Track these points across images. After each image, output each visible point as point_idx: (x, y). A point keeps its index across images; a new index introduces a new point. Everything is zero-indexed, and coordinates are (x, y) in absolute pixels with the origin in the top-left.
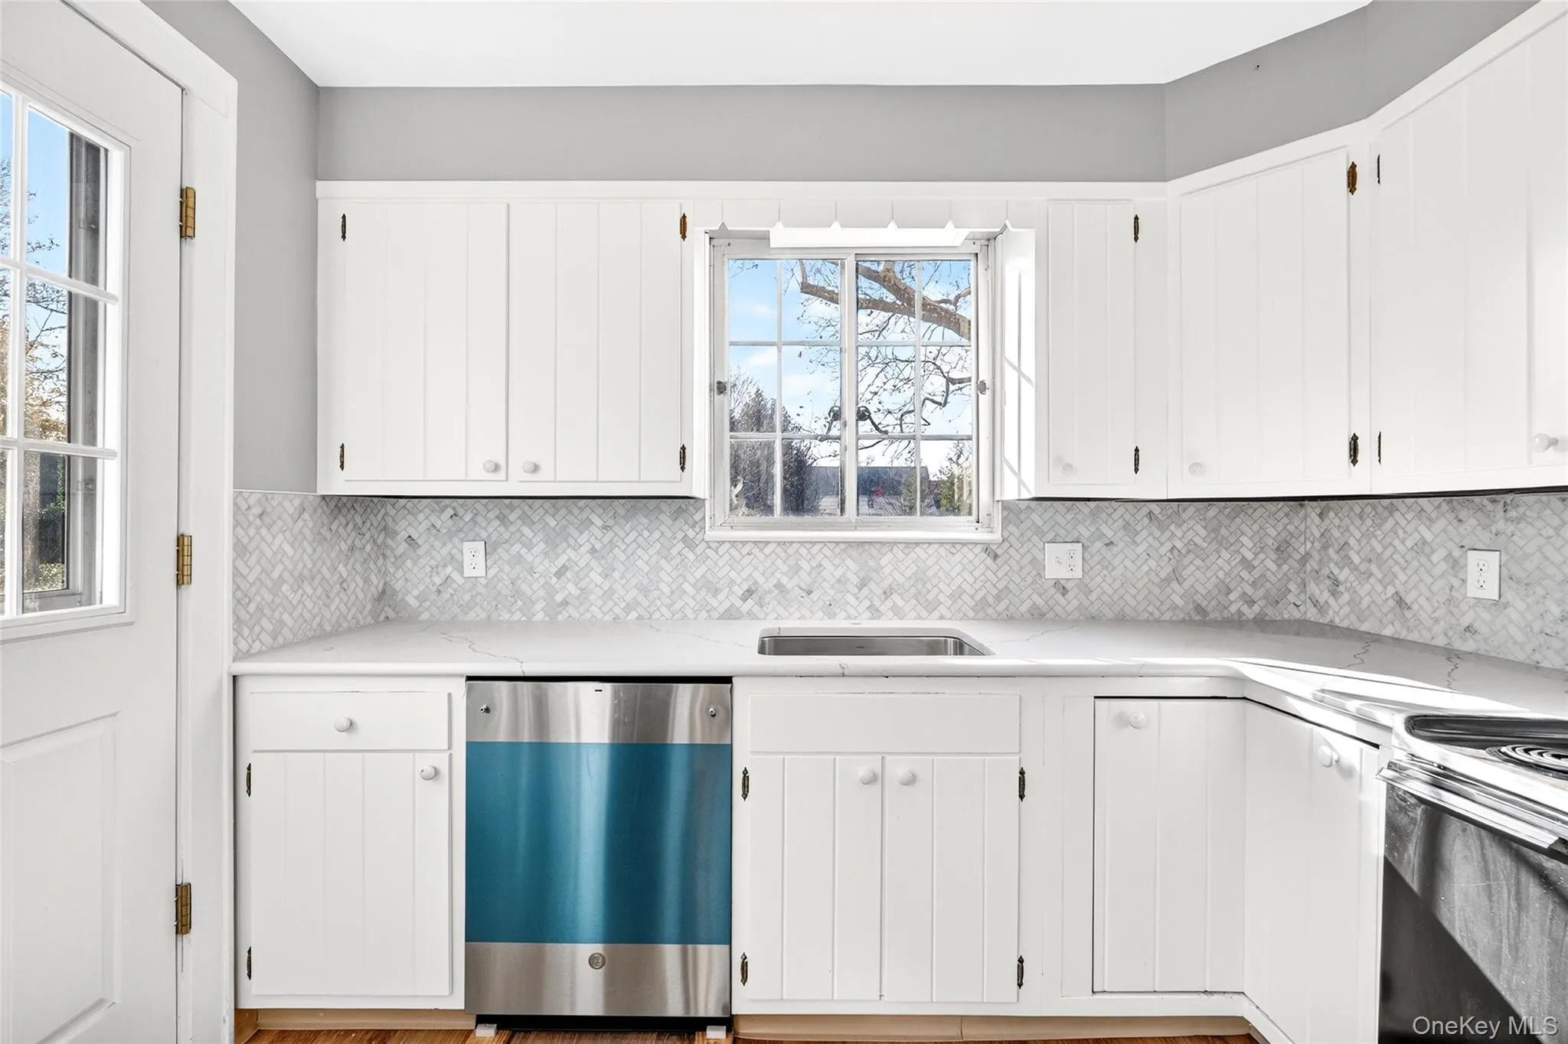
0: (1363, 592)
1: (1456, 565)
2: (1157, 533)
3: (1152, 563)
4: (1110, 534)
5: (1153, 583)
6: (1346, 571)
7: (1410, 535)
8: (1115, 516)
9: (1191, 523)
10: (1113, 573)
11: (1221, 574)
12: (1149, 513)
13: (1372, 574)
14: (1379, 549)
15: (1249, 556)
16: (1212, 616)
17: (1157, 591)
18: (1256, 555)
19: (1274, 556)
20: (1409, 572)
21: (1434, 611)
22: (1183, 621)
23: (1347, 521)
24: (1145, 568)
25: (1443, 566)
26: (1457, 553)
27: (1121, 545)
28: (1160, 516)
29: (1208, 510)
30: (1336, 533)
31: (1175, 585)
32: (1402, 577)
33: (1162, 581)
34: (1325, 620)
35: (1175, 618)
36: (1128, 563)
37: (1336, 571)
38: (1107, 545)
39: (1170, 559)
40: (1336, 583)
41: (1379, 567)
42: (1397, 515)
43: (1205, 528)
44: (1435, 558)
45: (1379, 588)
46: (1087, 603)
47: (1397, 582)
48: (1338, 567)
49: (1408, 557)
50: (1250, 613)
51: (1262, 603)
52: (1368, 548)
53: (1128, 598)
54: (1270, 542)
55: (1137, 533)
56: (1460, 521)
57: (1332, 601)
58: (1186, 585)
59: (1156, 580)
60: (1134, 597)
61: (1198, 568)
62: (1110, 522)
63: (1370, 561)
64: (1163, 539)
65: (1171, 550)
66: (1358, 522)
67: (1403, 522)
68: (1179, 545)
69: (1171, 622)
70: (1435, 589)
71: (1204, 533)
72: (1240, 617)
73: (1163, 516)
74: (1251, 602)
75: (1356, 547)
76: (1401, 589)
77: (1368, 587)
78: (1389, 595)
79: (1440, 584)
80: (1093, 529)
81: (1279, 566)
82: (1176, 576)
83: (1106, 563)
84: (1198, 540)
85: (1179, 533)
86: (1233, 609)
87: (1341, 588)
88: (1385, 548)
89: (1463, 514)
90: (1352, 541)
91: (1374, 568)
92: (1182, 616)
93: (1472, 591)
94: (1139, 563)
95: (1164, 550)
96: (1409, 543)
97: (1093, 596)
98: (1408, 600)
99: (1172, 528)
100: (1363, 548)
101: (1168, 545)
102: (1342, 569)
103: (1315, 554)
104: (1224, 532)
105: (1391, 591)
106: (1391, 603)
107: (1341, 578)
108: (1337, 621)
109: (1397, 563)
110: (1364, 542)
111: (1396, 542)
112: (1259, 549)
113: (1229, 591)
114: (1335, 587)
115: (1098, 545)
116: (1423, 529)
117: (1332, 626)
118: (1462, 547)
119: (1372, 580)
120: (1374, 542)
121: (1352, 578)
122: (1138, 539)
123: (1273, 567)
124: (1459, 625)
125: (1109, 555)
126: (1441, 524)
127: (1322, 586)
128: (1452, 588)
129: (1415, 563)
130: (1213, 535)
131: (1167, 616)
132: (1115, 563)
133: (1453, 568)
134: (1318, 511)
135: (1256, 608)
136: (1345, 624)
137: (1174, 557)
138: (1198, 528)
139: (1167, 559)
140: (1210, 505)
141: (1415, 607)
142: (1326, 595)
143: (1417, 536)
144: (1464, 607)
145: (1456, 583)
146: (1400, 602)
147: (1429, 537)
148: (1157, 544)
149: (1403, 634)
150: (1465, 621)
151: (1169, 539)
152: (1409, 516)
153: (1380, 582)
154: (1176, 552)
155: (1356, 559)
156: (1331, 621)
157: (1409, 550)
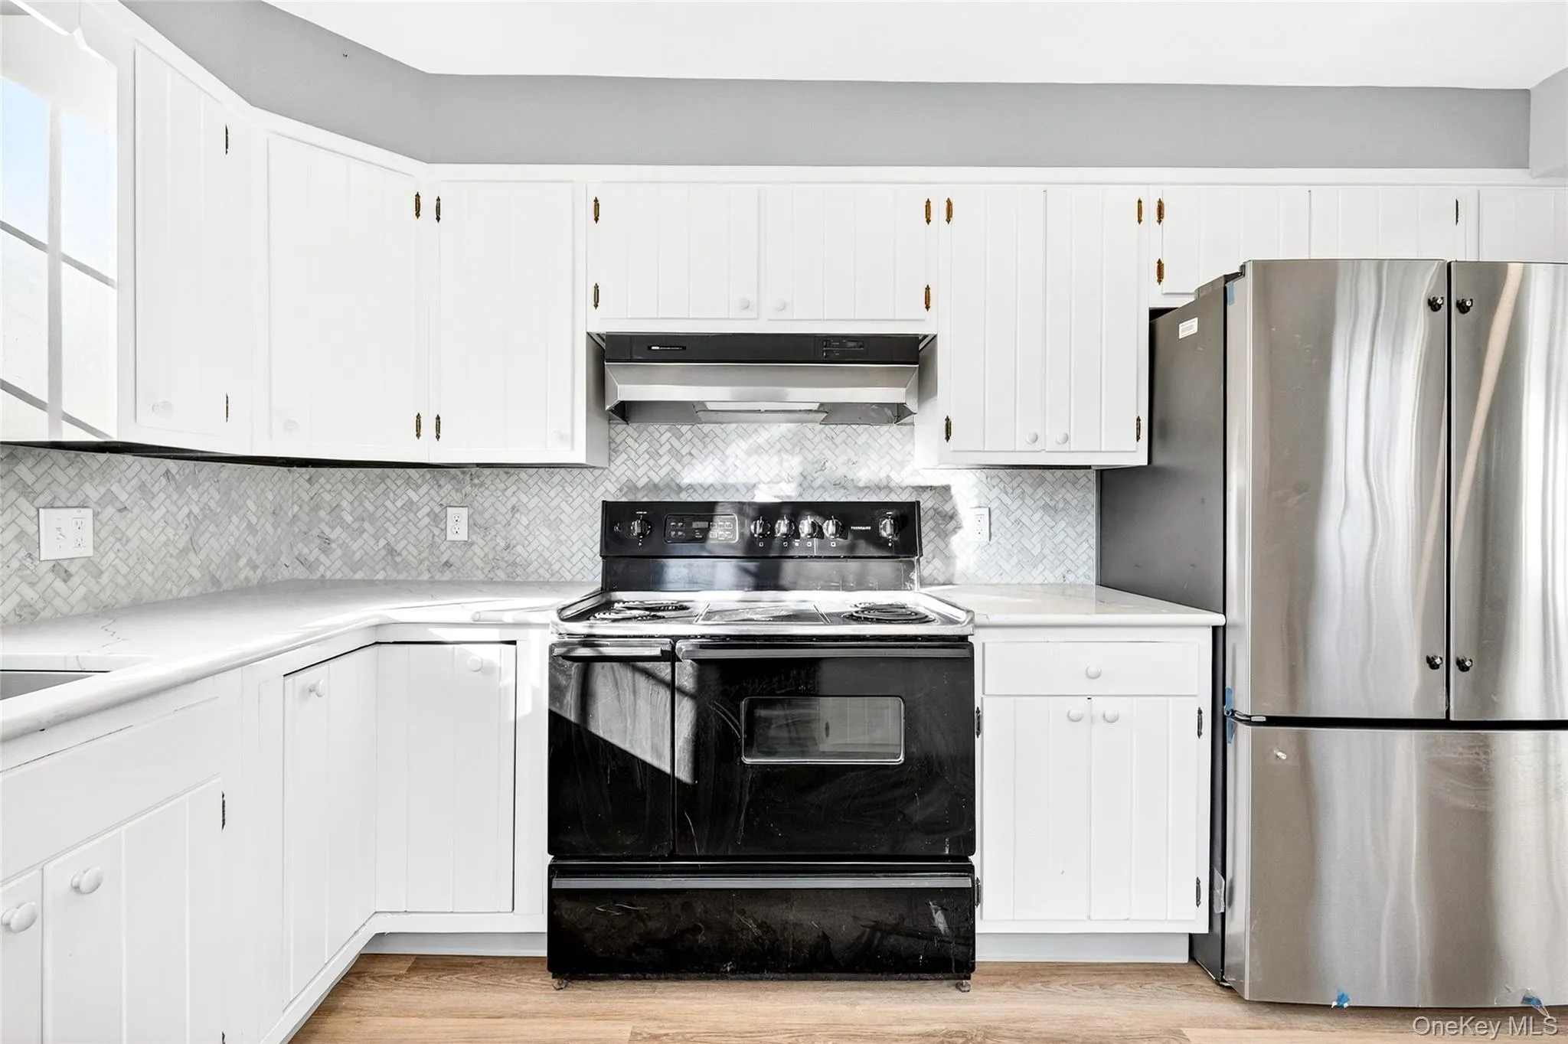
0: (355, 547)
1: (437, 520)
2: (175, 497)
3: (170, 531)
4: (123, 497)
5: (171, 556)
6: (339, 530)
7: (400, 497)
8: (130, 474)
9: (207, 484)
10: (128, 548)
11: (232, 540)
12: (166, 472)
13: (365, 530)
14: (371, 509)
15: (254, 520)
16: (225, 586)
17: (175, 564)
18: (259, 518)
19: (271, 519)
20: (400, 526)
21: (420, 554)
22: (201, 595)
23: (340, 486)
24: (163, 538)
25: (427, 520)
26: (437, 509)
27: (136, 510)
28: (177, 477)
29: (221, 472)
30: (327, 497)
31: (192, 555)
32: (393, 531)
33: (181, 551)
34: (316, 576)
35: (193, 594)
36: (144, 533)
37: (327, 530)
38: (119, 511)
39: (187, 527)
40: (328, 541)
41: (372, 523)
42: (389, 482)
43: (218, 490)
44: (420, 514)
45: (372, 542)
46: (96, 589)
47: (389, 536)
48: (330, 527)
49: (398, 515)
50: (255, 577)
51: (263, 567)
52: (361, 509)
53: (144, 575)
54: (268, 505)
55: (154, 496)
56: (440, 486)
57: (323, 558)
58: (203, 554)
59: (175, 552)
60: (152, 574)
61: (213, 535)
62: (124, 481)
63: (363, 520)
64: (180, 503)
65: (188, 516)
66: (351, 487)
67: (394, 487)
68: (196, 510)
69: (189, 599)
70: (421, 537)
71: (217, 496)
72: (248, 583)
73: (181, 476)
74: (255, 568)
75: (349, 508)
76: (392, 540)
77: (360, 542)
78: (380, 547)
79: (425, 532)
80: (102, 490)
81: (276, 529)
82: (192, 546)
83: (119, 536)
84: (212, 504)
85: (195, 497)
86: (242, 576)
87: (334, 546)
88: (377, 508)
89: (442, 482)
90: (344, 504)
91: (366, 525)
92: (199, 589)
93: (451, 537)
94: (156, 532)
95: (181, 516)
96: (399, 504)
97: (105, 579)
98: (399, 548)
99: (189, 489)
100: (355, 509)
101: (186, 510)
102: (333, 528)
103: (303, 516)
104: (234, 494)
105: (382, 543)
106: (383, 553)
107: (333, 536)
108: (328, 575)
109: (389, 520)
110: (356, 504)
111: (388, 503)
112: (261, 513)
113: (238, 558)
114: (326, 545)
115: (110, 511)
116: (410, 492)
117: (323, 580)
118: (441, 505)
119: (365, 535)
120: (367, 504)
121: (344, 535)
122: (155, 504)
123: (271, 531)
124: (440, 561)
125: (122, 525)
126: (425, 489)
127: (313, 546)
128: (434, 535)
129: (404, 519)
130: (224, 499)
131: (185, 593)
132: (130, 533)
133: (434, 521)
134: (307, 477)
135: (259, 572)
136: (339, 576)
137: (191, 524)
138: (212, 491)
139: (184, 526)
140: (223, 466)
141: (404, 553)
142: (316, 552)
143: (405, 498)
144: (443, 548)
145: (437, 531)
146: (391, 551)
147: (415, 498)
148: (174, 509)
149: (394, 575)
150: (444, 559)
151: (186, 504)
152: (399, 482)
153: (373, 536)
154: (192, 518)
155: (349, 519)
156: (322, 576)
157: (399, 509)
